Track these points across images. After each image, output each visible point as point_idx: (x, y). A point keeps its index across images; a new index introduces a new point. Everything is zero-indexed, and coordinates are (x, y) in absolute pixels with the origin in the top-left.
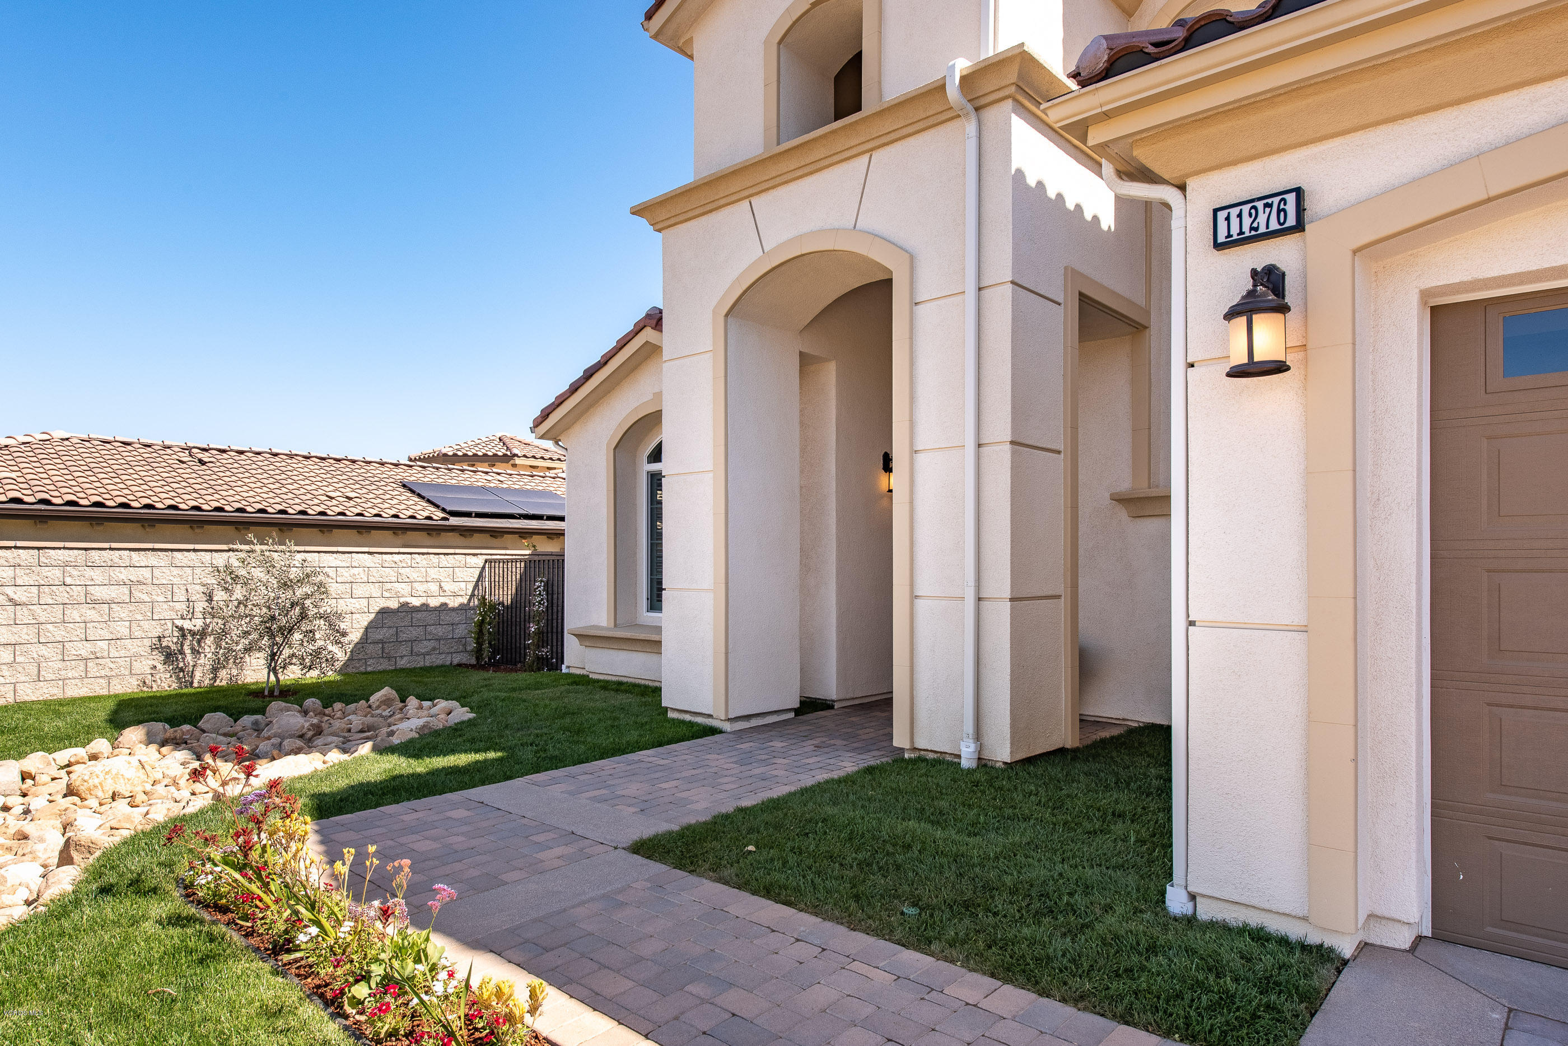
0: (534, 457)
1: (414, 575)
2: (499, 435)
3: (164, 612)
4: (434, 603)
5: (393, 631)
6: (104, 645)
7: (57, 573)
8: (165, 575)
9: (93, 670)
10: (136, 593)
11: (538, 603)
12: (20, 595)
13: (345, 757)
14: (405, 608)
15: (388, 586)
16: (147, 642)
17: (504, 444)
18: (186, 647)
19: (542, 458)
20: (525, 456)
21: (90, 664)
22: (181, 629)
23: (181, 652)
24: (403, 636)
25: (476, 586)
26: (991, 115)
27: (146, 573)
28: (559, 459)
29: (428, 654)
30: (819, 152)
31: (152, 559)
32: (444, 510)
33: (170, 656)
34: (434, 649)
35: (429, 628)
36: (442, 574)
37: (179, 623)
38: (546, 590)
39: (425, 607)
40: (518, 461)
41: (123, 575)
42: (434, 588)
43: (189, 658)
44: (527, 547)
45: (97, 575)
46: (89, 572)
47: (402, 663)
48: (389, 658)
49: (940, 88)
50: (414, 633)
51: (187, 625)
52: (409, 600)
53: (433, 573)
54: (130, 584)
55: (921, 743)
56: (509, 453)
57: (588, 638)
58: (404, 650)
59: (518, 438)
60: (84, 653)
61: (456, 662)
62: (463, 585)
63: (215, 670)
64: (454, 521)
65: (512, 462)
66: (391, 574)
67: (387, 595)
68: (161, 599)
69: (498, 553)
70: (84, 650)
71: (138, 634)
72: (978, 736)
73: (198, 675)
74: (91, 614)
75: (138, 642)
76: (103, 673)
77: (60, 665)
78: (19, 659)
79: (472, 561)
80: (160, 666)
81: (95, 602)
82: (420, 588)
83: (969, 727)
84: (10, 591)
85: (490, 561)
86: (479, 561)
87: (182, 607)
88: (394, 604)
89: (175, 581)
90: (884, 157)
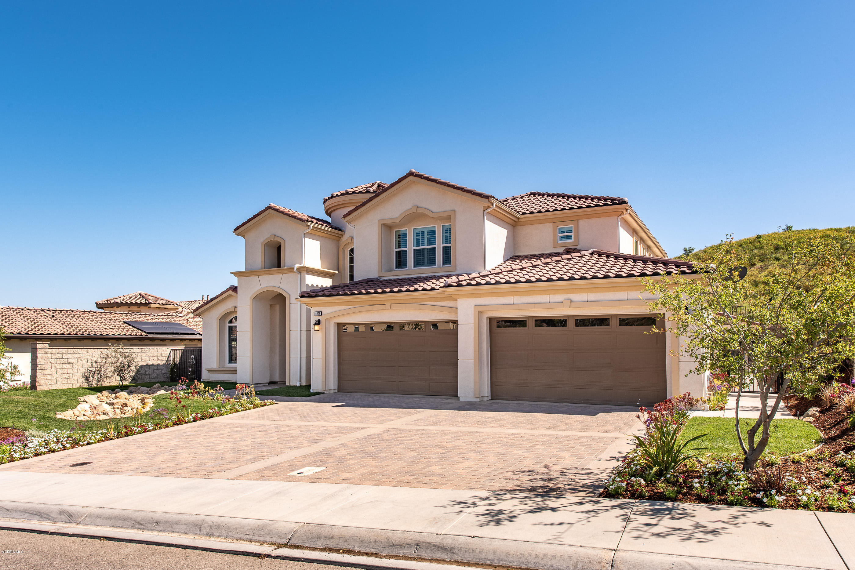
0: (159, 304)
1: (150, 355)
2: (140, 292)
3: (86, 366)
4: (156, 363)
5: (144, 371)
6: (71, 374)
7: (61, 355)
8: (86, 356)
9: (69, 382)
10: (79, 360)
11: (192, 362)
12: (53, 361)
13: (166, 392)
14: (147, 365)
15: (143, 358)
16: (81, 374)
17: (143, 297)
18: (91, 376)
19: (162, 304)
20: (155, 303)
21: (68, 380)
22: (90, 371)
23: (90, 377)
24: (147, 373)
25: (168, 358)
26: (302, 274)
27: (81, 355)
28: (170, 304)
29: (154, 378)
30: (272, 272)
31: (83, 351)
32: (145, 332)
33: (87, 378)
34: (156, 377)
35: (155, 371)
36: (158, 354)
37: (89, 369)
38: (195, 358)
39: (153, 365)
40: (151, 305)
41: (76, 355)
42: (156, 358)
43: (92, 378)
44: (183, 345)
45: (70, 355)
46: (68, 355)
47: (147, 381)
48: (143, 379)
49: (293, 269)
50: (150, 372)
51: (91, 369)
52: (149, 362)
53: (156, 354)
54: (78, 358)
55: (291, 384)
56: (147, 302)
57: (210, 371)
58: (147, 377)
59: (149, 294)
60: (67, 377)
61: (162, 381)
62: (164, 357)
63: (98, 382)
64: (150, 336)
65: (149, 306)
66: (144, 354)
67: (143, 360)
68: (85, 362)
69: (175, 348)
70: (67, 376)
71: (79, 372)
72: (300, 381)
73: (93, 383)
74: (68, 366)
75: (79, 374)
76: (71, 382)
77: (61, 380)
78: (52, 378)
79: (167, 350)
80: (84, 381)
81: (70, 363)
82: (152, 358)
83: (299, 379)
84: (50, 360)
85: (173, 350)
86: (169, 350)
87: (90, 364)
88: (144, 364)
89: (88, 357)
90: (285, 275)
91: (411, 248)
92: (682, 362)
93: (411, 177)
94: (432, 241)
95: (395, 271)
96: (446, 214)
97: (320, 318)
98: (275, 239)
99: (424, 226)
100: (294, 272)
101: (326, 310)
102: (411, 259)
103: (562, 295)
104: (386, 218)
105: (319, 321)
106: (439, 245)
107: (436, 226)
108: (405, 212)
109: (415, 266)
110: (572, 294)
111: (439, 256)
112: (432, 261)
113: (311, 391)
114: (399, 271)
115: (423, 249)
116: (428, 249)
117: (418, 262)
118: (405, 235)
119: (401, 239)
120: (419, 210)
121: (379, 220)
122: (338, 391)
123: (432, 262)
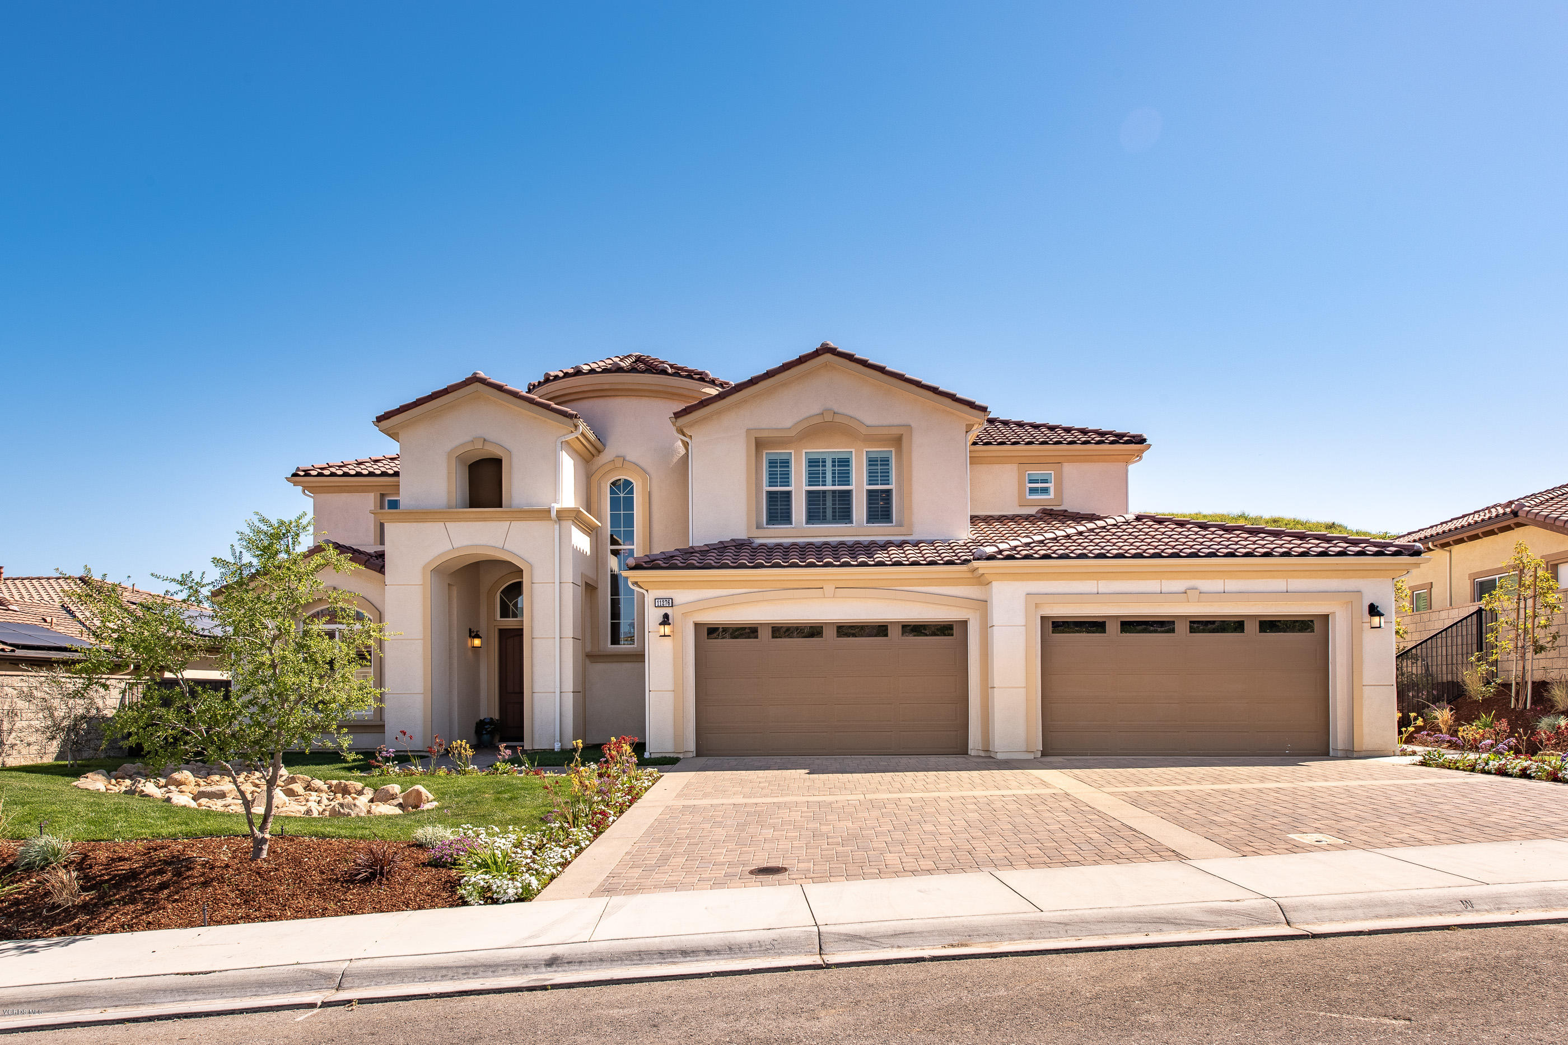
26: (563, 523)
30: (486, 516)
32: (6, 644)
49: (547, 511)
55: (536, 747)
64: (19, 653)
72: (561, 741)
83: (557, 738)
90: (515, 524)
91: (799, 487)
92: (1366, 686)
93: (828, 356)
94: (844, 477)
95: (765, 528)
96: (895, 431)
97: (669, 611)
98: (486, 448)
99: (828, 449)
100: (549, 518)
101: (682, 596)
102: (799, 508)
103: (1183, 581)
104: (764, 426)
105: (666, 616)
106: (859, 486)
107: (853, 450)
108: (806, 419)
109: (807, 523)
110: (1200, 581)
111: (859, 507)
112: (844, 514)
113: (647, 755)
114: (772, 528)
115: (824, 492)
116: (834, 492)
117: (814, 515)
118: (786, 463)
119: (779, 469)
120: (838, 419)
121: (748, 430)
122: (698, 755)
123: (844, 516)
